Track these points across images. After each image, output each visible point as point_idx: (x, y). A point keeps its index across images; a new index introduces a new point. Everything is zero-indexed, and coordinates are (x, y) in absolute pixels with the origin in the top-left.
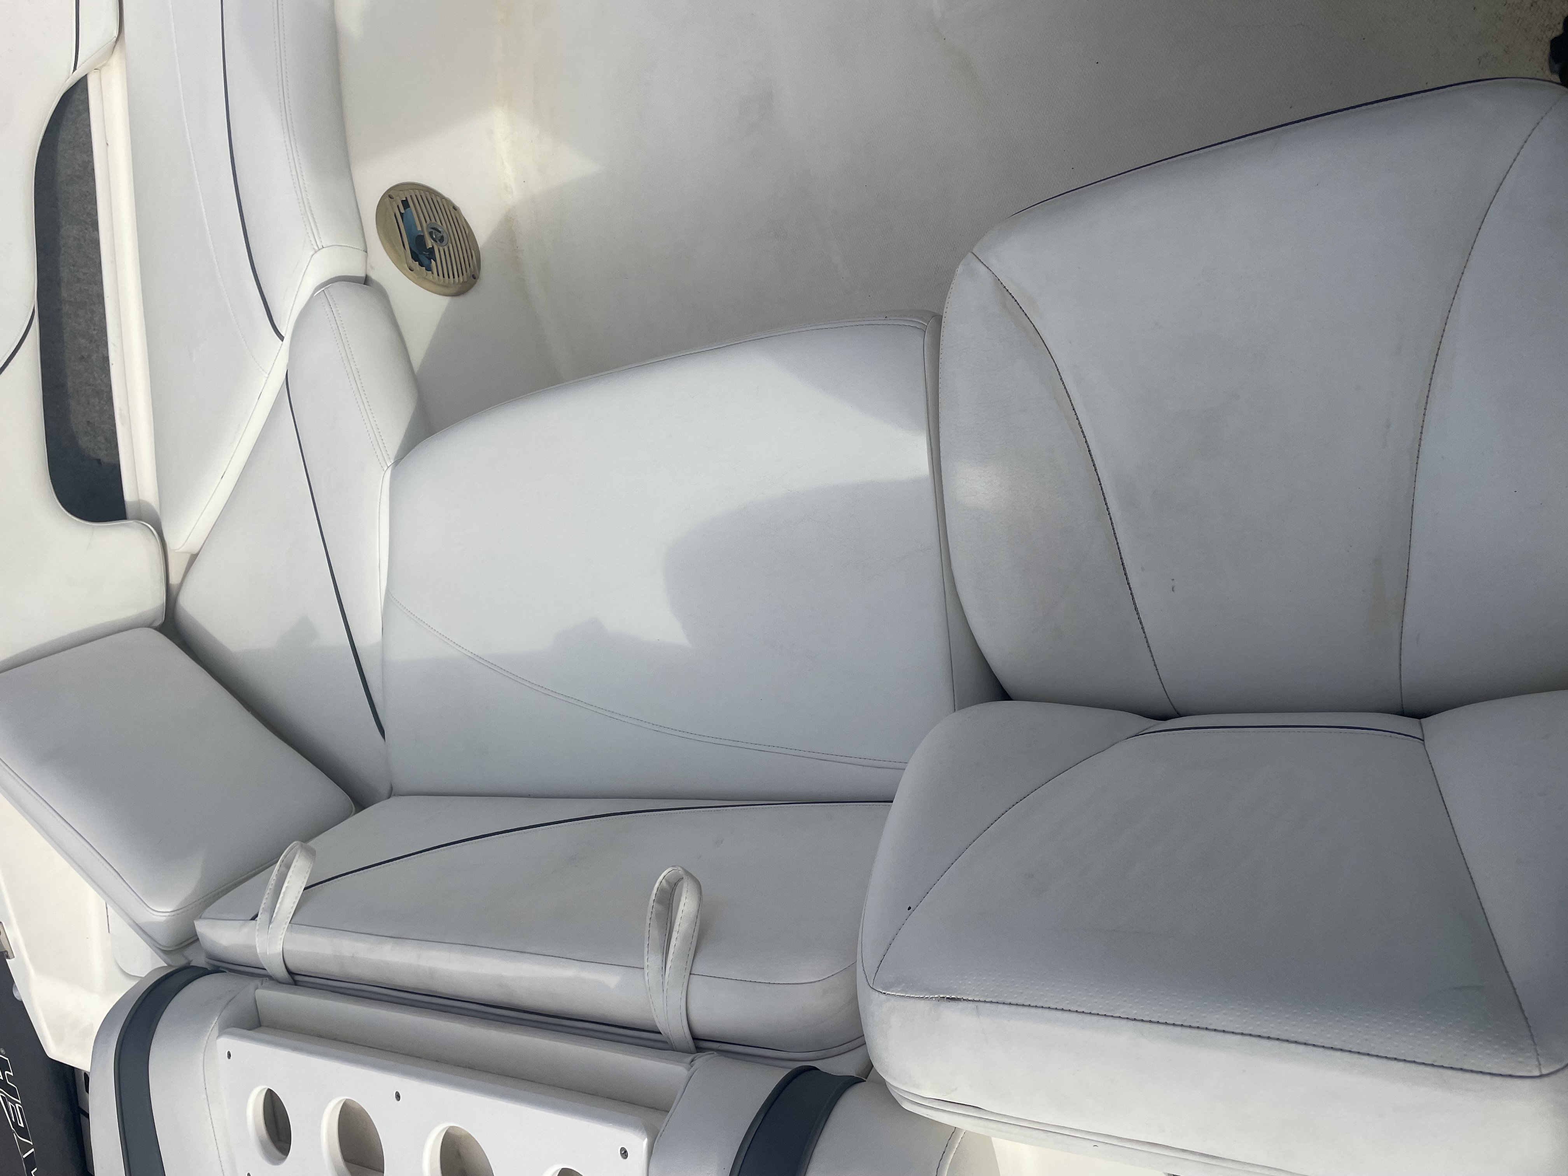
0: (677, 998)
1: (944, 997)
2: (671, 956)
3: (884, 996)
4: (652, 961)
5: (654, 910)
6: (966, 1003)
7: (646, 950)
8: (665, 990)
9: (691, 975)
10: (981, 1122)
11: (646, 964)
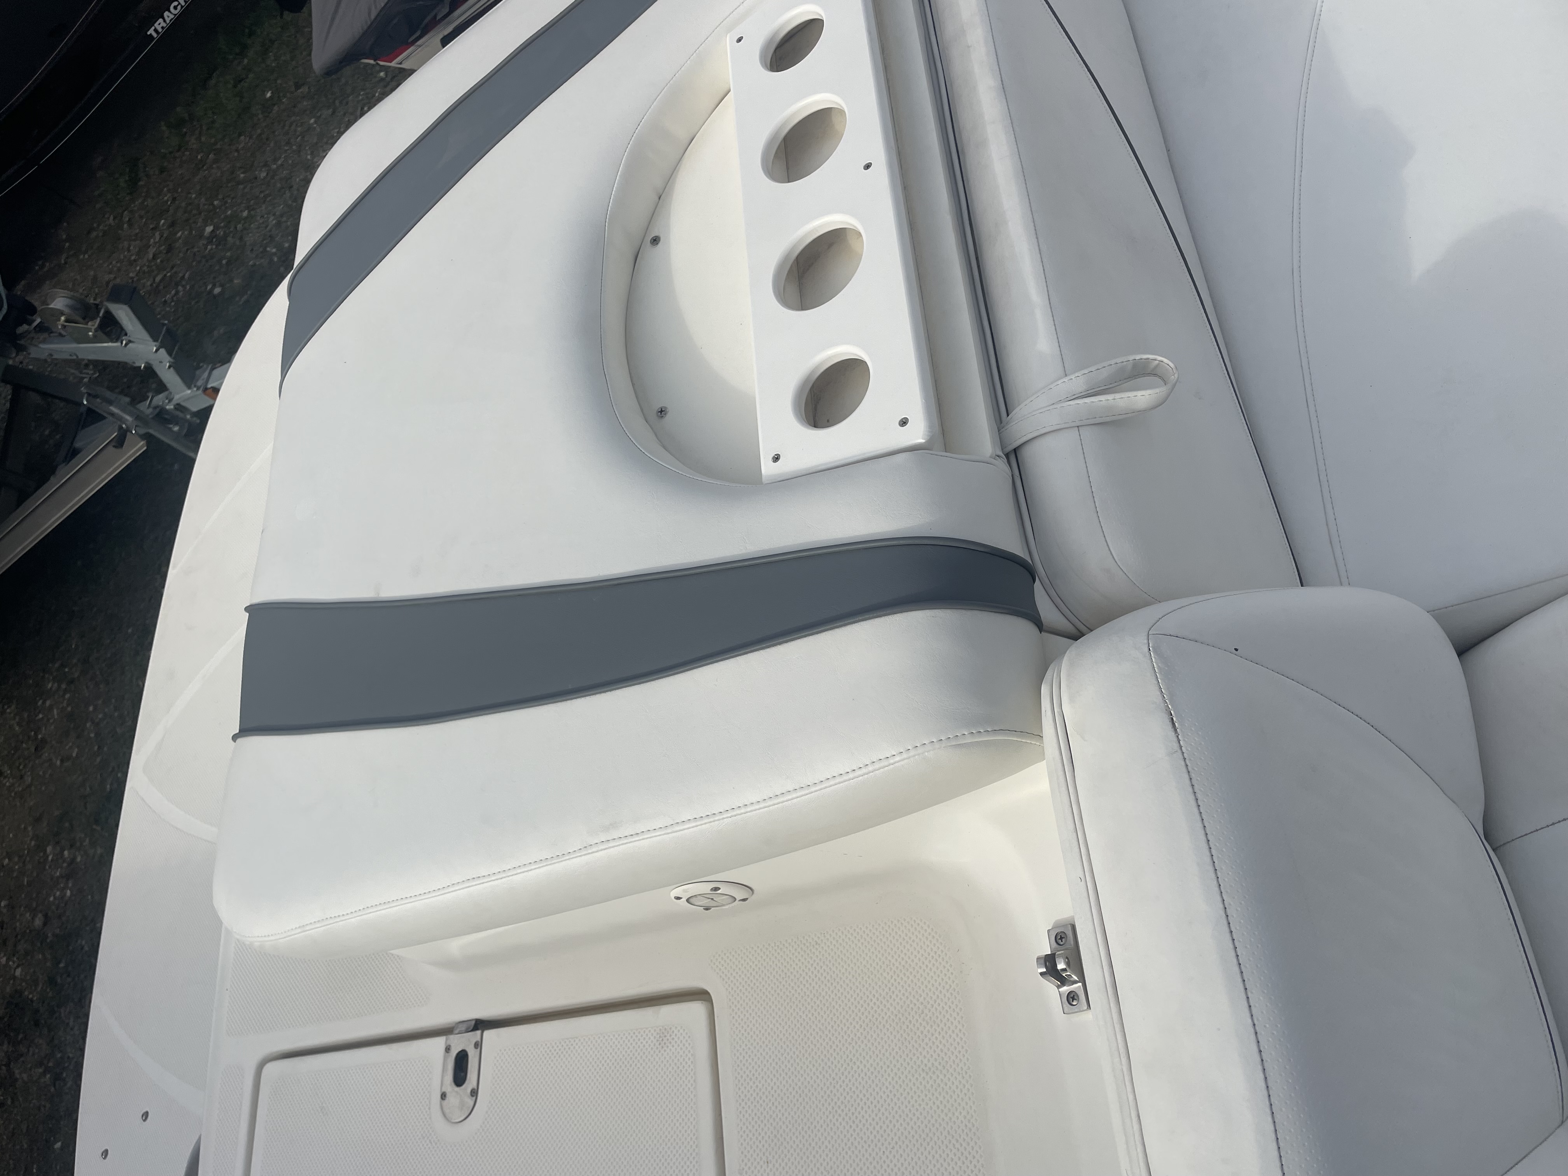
0: (1051, 420)
1: (1171, 715)
2: (1088, 400)
3: (1147, 650)
4: (1077, 382)
5: (1125, 363)
6: (1175, 739)
7: (1086, 371)
8: (1055, 406)
9: (1077, 428)
10: (1060, 765)
11: (1073, 377)
